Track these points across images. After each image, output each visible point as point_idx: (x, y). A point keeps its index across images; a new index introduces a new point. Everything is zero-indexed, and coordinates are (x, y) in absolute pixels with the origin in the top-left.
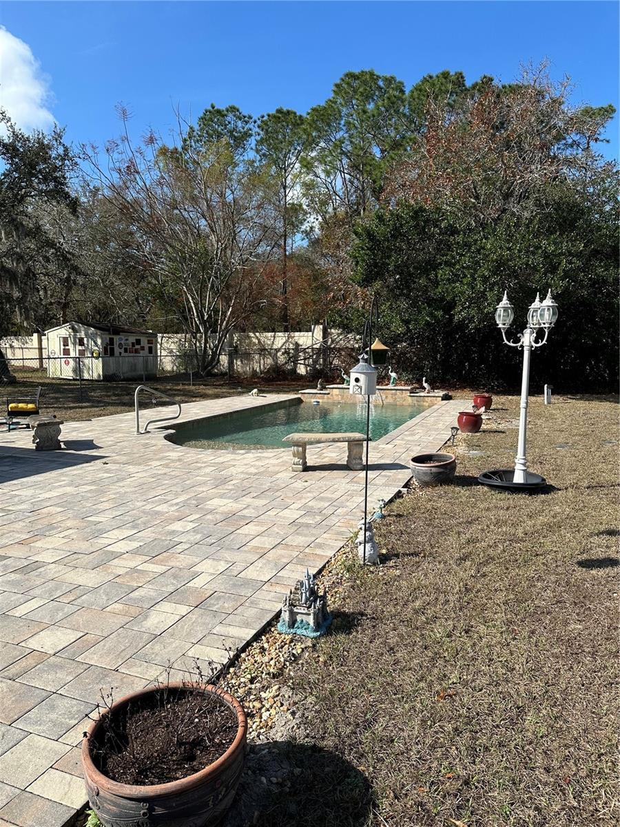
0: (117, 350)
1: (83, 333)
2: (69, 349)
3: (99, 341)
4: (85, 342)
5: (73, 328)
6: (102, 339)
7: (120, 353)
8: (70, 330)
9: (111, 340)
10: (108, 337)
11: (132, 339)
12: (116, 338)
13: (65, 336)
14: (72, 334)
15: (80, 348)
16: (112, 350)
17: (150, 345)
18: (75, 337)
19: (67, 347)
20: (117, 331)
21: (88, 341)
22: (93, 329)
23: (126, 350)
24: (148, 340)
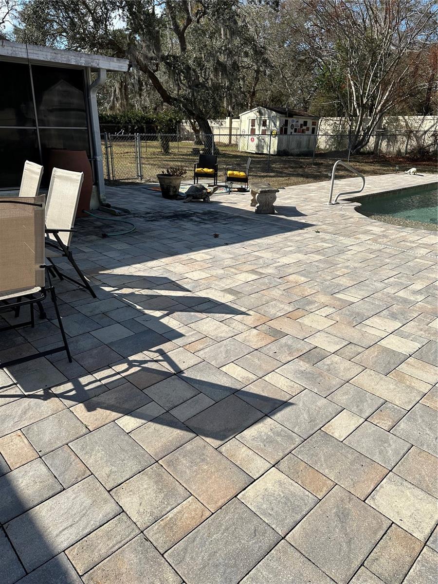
0: (289, 130)
1: (267, 116)
2: (255, 129)
3: (278, 124)
4: (268, 123)
5: (260, 112)
6: (280, 120)
7: (291, 133)
8: (258, 114)
9: (287, 121)
10: (284, 119)
11: (301, 121)
12: (290, 120)
13: (253, 118)
14: (259, 116)
15: (263, 128)
16: (286, 130)
17: (313, 126)
18: (260, 120)
19: (254, 128)
20: (291, 114)
21: (269, 123)
22: (274, 112)
23: (296, 130)
24: (313, 122)
